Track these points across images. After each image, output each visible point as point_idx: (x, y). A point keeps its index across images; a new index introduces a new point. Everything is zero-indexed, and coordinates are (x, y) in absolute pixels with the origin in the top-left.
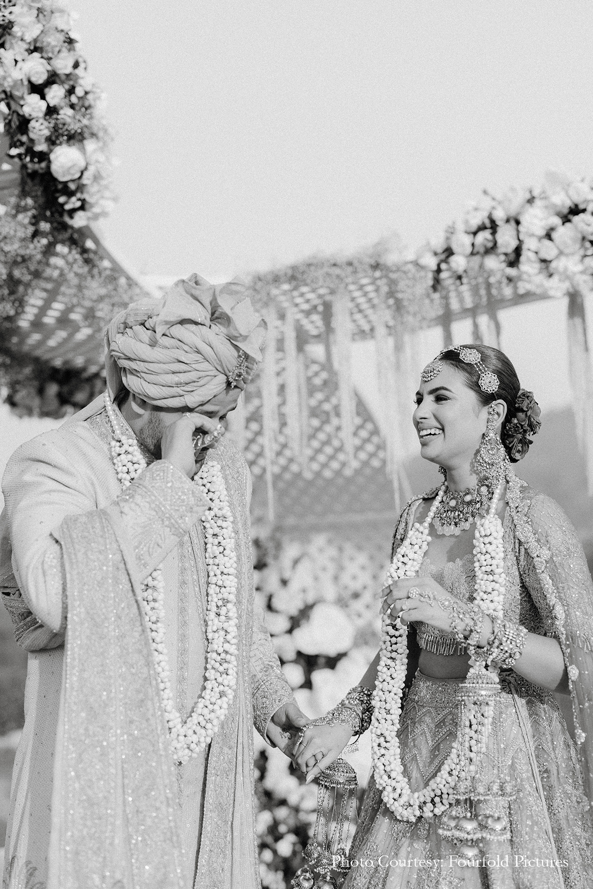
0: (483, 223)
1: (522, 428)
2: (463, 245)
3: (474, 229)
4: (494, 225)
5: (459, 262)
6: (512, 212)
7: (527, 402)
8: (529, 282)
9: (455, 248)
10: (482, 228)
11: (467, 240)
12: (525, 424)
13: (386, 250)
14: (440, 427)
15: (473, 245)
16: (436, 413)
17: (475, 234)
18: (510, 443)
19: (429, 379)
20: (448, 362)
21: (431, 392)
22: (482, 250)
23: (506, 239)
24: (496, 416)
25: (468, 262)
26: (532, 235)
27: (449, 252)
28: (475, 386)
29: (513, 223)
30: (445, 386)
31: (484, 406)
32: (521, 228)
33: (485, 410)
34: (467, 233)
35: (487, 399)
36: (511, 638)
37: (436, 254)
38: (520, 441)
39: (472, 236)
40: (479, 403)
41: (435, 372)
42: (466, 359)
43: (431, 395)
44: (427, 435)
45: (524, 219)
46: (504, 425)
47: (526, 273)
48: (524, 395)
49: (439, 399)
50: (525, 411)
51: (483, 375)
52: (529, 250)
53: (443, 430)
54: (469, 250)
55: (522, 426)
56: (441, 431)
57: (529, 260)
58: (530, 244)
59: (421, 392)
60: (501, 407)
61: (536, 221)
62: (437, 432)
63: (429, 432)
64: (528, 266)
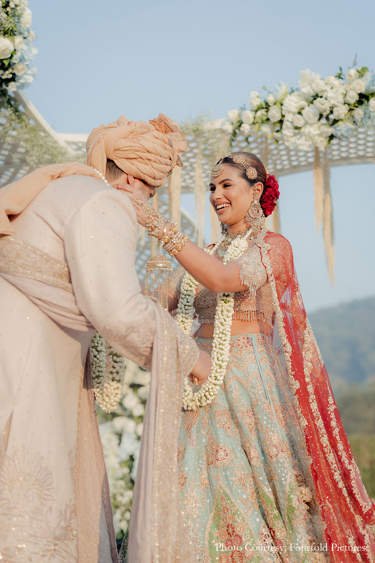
0: (261, 105)
1: (272, 197)
2: (248, 118)
3: (255, 109)
4: (267, 106)
5: (246, 128)
6: (279, 98)
7: (272, 181)
8: (288, 141)
9: (244, 119)
10: (260, 108)
11: (251, 115)
12: (273, 194)
13: (203, 121)
14: (228, 202)
15: (255, 118)
16: (225, 195)
17: (256, 111)
18: (265, 206)
19: (217, 175)
20: (227, 164)
21: (220, 183)
22: (260, 121)
23: (274, 114)
24: (258, 192)
25: (251, 128)
26: (289, 112)
27: (240, 123)
28: (245, 176)
29: (279, 105)
30: (229, 178)
31: (251, 187)
32: (283, 107)
33: (252, 188)
34: (252, 111)
35: (252, 182)
36: (179, 237)
37: (232, 124)
38: (271, 204)
39: (254, 113)
40: (249, 186)
41: (221, 171)
42: (237, 161)
43: (220, 185)
44: (221, 208)
45: (286, 102)
46: (262, 197)
47: (286, 135)
48: (270, 178)
49: (226, 186)
50: (272, 187)
51: (248, 169)
52: (288, 121)
53: (231, 204)
54: (252, 121)
55: (271, 195)
56: (229, 205)
57: (288, 127)
58: (289, 117)
59: (213, 183)
60: (260, 186)
61: (292, 103)
62: (227, 205)
63: (222, 206)
64: (287, 131)
